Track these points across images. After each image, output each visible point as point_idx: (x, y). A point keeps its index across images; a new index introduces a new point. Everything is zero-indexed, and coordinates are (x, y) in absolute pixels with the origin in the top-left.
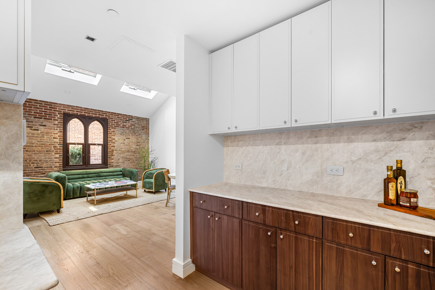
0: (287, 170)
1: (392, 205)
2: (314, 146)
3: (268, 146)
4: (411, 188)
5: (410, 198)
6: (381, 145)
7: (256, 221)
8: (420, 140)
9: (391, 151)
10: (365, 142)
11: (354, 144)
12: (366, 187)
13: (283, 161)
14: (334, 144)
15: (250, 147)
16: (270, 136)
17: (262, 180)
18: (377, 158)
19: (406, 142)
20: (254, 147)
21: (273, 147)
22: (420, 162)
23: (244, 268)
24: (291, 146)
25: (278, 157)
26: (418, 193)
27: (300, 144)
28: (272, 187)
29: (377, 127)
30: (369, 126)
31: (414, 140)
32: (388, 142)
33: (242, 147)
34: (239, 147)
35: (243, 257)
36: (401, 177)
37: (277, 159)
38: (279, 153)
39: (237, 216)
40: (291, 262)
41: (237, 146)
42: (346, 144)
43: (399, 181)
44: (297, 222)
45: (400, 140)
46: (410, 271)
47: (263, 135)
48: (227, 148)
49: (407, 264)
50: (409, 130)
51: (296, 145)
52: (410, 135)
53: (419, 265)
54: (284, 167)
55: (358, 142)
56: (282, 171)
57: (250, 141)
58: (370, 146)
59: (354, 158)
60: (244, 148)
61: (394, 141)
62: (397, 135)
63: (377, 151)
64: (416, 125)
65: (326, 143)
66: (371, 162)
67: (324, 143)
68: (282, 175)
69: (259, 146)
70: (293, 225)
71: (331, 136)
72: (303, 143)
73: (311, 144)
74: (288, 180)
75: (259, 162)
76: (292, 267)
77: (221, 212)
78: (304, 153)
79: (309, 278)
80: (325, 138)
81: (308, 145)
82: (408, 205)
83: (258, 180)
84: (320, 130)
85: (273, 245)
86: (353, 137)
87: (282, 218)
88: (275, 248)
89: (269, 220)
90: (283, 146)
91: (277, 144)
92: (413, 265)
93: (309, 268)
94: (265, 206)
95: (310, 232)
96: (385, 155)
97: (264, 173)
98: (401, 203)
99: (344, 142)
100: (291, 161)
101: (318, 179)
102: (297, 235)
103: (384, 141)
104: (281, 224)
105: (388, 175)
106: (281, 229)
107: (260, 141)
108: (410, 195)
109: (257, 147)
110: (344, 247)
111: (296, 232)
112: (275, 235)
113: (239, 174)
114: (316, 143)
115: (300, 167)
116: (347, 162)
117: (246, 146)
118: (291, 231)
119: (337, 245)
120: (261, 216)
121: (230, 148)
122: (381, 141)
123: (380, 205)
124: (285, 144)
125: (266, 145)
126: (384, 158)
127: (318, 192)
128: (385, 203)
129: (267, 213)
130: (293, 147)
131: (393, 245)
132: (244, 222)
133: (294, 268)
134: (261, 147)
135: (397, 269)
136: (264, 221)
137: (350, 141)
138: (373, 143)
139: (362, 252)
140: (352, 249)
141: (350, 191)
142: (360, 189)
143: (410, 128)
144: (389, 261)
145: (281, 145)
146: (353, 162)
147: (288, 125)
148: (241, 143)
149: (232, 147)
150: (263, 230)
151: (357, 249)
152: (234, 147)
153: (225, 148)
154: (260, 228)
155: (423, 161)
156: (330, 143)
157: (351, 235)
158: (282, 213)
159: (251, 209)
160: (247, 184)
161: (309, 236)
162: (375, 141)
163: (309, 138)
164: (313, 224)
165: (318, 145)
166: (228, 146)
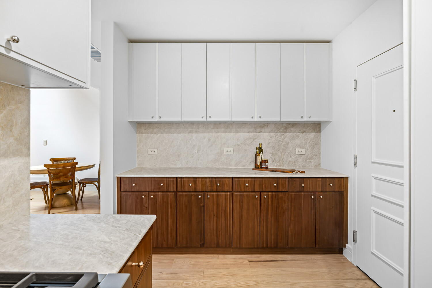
0: (197, 153)
1: (258, 168)
2: (216, 135)
3: (182, 134)
4: (265, 158)
5: (266, 163)
6: (252, 134)
7: (189, 190)
8: (267, 133)
9: (256, 138)
10: (244, 133)
11: (239, 134)
12: (245, 160)
13: (194, 146)
14: (228, 134)
15: (165, 134)
16: (184, 125)
17: (176, 162)
18: (250, 142)
19: (262, 133)
20: (169, 134)
21: (186, 134)
22: (267, 145)
23: (178, 230)
24: (200, 134)
25: (190, 142)
26: (268, 161)
27: (206, 133)
28: (186, 167)
29: (250, 124)
30: (246, 123)
31: (265, 133)
32: (254, 133)
33: (157, 134)
34: (154, 134)
35: (177, 221)
36: (262, 153)
37: (190, 144)
38: (191, 139)
39: (172, 190)
40: (214, 211)
41: (152, 133)
42: (235, 134)
43: (261, 155)
44: (218, 184)
45: (259, 133)
46: (269, 196)
47: (178, 124)
48: (140, 134)
49: (268, 193)
50: (263, 127)
51: (204, 134)
52: (263, 130)
53: (272, 192)
54: (195, 151)
55: (241, 133)
56: (193, 154)
57: (165, 129)
58: (247, 135)
59: (239, 143)
60: (159, 135)
61: (257, 133)
62: (258, 130)
63: (250, 138)
64: (266, 125)
65: (223, 133)
66: (247, 145)
67: (222, 133)
68: (194, 157)
69: (174, 133)
70: (215, 187)
71: (226, 128)
72: (209, 132)
73: (214, 133)
74: (198, 160)
75: (174, 147)
76: (215, 215)
77: (156, 190)
78: (209, 140)
79: (225, 218)
80: (223, 129)
81: (212, 134)
82: (265, 167)
83: (173, 162)
84: (220, 124)
85: (202, 205)
86: (238, 129)
87: (209, 184)
88: (204, 206)
89: (199, 188)
90: (194, 134)
91: (189, 133)
92: (270, 193)
93: (225, 212)
94: (196, 178)
95: (226, 189)
96: (253, 141)
97: (178, 156)
98: (262, 166)
99: (234, 133)
100: (200, 145)
101: (218, 158)
102: (218, 193)
103: (253, 133)
104: (207, 188)
105: (257, 152)
106: (207, 192)
107: (175, 129)
108: (266, 162)
109: (172, 134)
110: (243, 193)
111: (217, 191)
112: (203, 196)
113: (154, 159)
114: (217, 132)
115: (206, 150)
116: (235, 146)
117: (162, 133)
118: (214, 192)
119: (240, 193)
120: (193, 186)
121: (144, 134)
122: (252, 133)
123: (253, 169)
124: (196, 132)
125: (180, 133)
126: (253, 143)
127: (219, 167)
128: (255, 168)
129: (197, 182)
130: (201, 135)
131: (264, 185)
132: (178, 194)
133: (216, 215)
134: (175, 134)
135: (265, 197)
136: (195, 189)
137: (237, 132)
138: (248, 134)
139: (251, 193)
140: (247, 193)
141: (237, 164)
142: (242, 162)
143: (263, 126)
144: (262, 194)
145: (193, 133)
146: (238, 145)
147: (204, 119)
148: (156, 130)
149: (146, 134)
150: (194, 196)
151: (249, 192)
152: (149, 133)
153: (138, 134)
154: (192, 195)
155: (268, 144)
156: (226, 133)
157: (247, 185)
158: (208, 180)
159: (184, 182)
160: (163, 167)
161: (225, 192)
162: (249, 132)
163: (212, 129)
164: (227, 183)
165: (219, 134)
166: (142, 133)
